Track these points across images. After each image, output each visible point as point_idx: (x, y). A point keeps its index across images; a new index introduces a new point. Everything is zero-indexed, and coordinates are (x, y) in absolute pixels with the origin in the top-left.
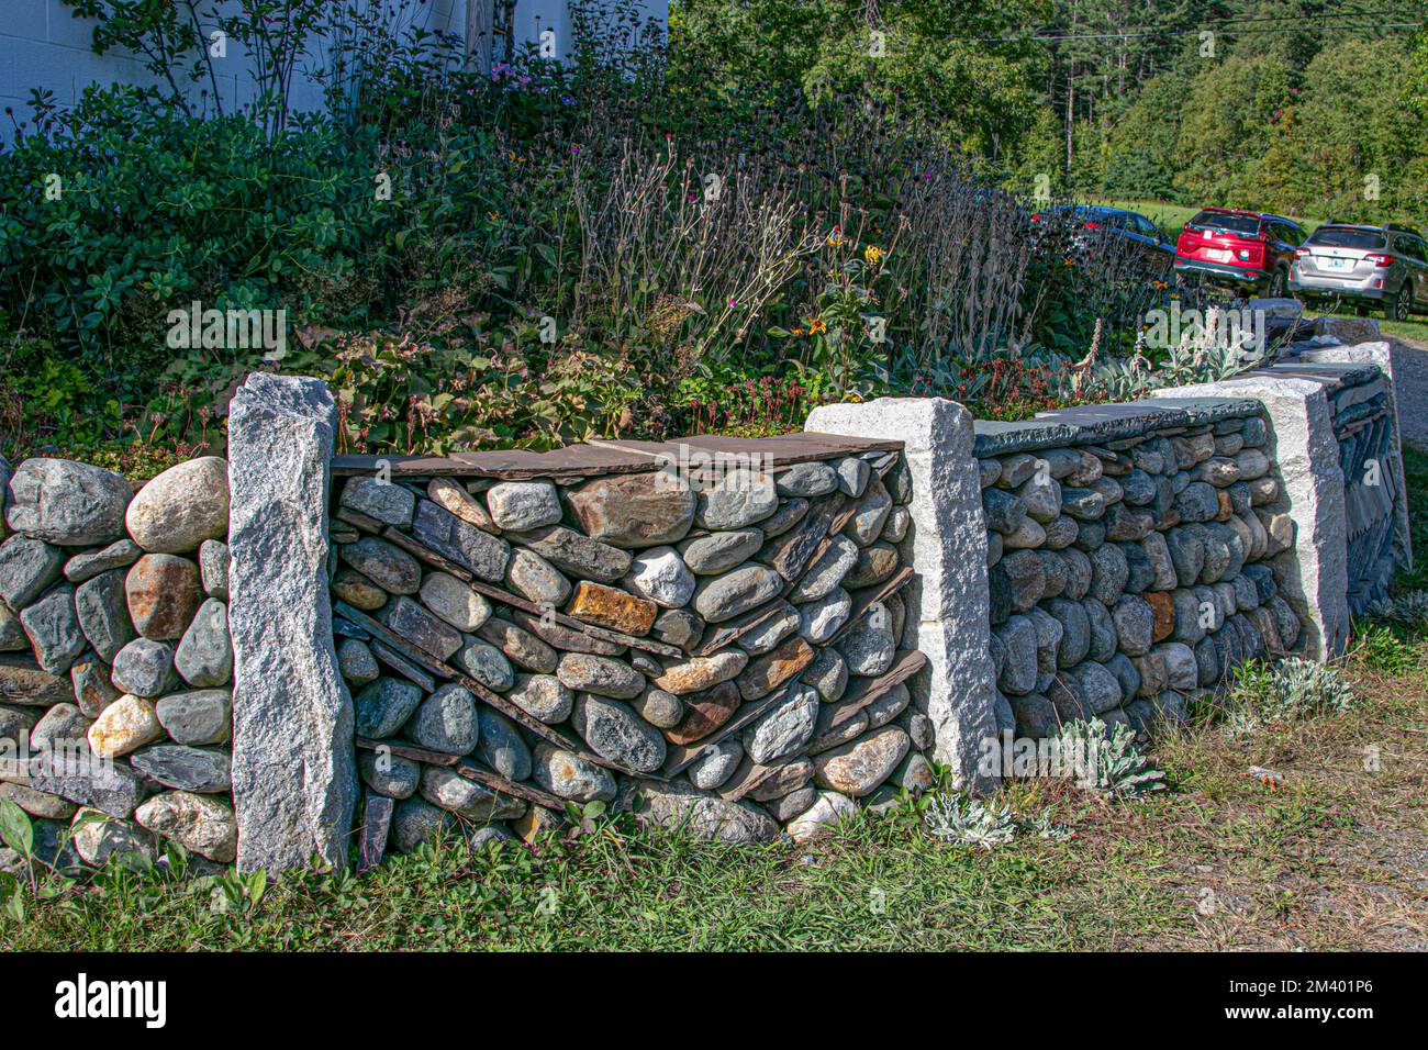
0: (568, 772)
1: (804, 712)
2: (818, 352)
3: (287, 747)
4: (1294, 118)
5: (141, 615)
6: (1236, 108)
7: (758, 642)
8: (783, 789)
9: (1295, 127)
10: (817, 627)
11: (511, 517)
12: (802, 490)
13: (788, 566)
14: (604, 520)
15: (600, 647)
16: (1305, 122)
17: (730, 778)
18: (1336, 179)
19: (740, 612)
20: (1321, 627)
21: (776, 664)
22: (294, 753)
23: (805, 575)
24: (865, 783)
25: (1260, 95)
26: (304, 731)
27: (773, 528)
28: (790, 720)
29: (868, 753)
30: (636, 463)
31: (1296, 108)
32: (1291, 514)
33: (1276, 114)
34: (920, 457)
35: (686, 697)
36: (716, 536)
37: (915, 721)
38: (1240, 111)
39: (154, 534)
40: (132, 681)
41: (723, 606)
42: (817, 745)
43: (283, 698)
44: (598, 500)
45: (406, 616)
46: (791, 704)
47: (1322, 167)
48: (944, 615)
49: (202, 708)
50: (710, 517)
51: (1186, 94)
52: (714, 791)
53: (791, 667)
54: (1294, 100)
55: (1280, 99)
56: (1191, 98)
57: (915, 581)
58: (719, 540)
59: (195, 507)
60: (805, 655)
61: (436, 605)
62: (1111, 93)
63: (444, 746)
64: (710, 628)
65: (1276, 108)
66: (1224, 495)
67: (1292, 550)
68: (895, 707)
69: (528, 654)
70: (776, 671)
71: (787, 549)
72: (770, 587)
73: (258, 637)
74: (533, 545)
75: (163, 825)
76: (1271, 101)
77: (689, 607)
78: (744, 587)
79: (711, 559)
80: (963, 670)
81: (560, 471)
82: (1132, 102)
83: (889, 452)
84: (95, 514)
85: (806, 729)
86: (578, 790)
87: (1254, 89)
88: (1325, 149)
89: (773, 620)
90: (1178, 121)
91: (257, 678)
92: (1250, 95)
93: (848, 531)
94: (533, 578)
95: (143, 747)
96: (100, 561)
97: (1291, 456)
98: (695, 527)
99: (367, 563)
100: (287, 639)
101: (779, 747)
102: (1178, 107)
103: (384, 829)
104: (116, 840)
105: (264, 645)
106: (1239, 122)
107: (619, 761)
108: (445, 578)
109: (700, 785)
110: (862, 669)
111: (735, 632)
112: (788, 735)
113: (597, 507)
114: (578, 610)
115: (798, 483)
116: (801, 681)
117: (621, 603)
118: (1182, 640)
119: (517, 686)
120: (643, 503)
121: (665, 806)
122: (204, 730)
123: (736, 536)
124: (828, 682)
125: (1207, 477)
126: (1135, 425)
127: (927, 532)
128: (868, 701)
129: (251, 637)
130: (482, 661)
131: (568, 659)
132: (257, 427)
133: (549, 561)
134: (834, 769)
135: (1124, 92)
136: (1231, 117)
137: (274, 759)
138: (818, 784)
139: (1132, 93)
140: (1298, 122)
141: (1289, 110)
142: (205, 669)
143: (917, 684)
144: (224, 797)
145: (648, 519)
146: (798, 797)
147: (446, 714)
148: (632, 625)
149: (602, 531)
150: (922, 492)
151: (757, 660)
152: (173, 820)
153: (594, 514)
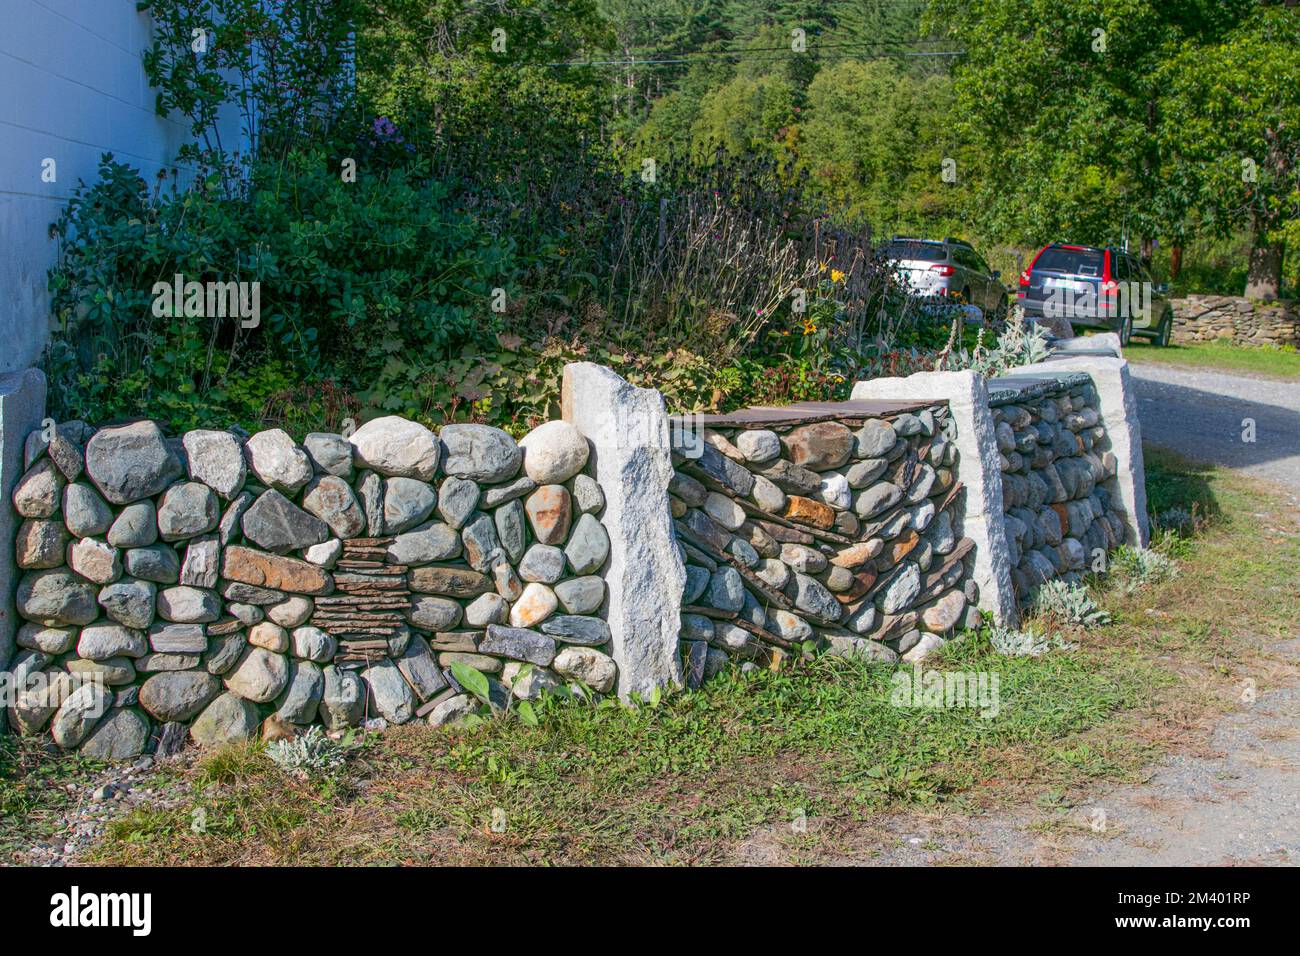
0: (792, 622)
1: (915, 578)
2: (805, 347)
3: (653, 608)
4: (798, 136)
5: (543, 529)
6: (744, 127)
7: (891, 531)
8: (902, 631)
9: (800, 145)
10: (920, 522)
11: (757, 453)
12: (905, 433)
13: (905, 480)
14: (809, 453)
15: (805, 538)
16: (810, 140)
17: (876, 624)
18: (840, 194)
19: (882, 512)
20: (1137, 529)
21: (898, 547)
22: (657, 611)
23: (910, 488)
24: (948, 624)
25: (766, 114)
26: (662, 597)
27: (894, 456)
28: (906, 584)
29: (948, 605)
30: (819, 416)
31: (800, 126)
32: (1112, 450)
33: (782, 132)
34: (963, 409)
35: (855, 568)
36: (864, 462)
37: (968, 583)
38: (747, 130)
39: (552, 471)
40: (543, 572)
41: (875, 508)
42: (921, 601)
43: (649, 575)
44: (804, 440)
45: (701, 522)
46: (906, 573)
47: (827, 182)
48: (986, 511)
49: (591, 587)
50: (862, 450)
51: (695, 113)
52: (864, 634)
53: (907, 547)
54: (798, 119)
55: (785, 117)
56: (699, 117)
57: (963, 490)
58: (867, 465)
59: (576, 453)
60: (914, 539)
61: (714, 513)
62: (621, 112)
63: (728, 606)
64: (862, 523)
65: (781, 127)
66: (1079, 438)
67: (1115, 477)
68: (958, 574)
69: (768, 544)
70: (899, 551)
71: (901, 470)
72: (898, 495)
73: (636, 534)
74: (767, 471)
75: (576, 668)
76: (776, 120)
77: (852, 509)
78: (885, 494)
79: (865, 477)
80: (996, 548)
81: (780, 422)
82: (643, 121)
83: (942, 406)
84: (510, 459)
85: (916, 588)
86: (798, 634)
87: (760, 107)
88: (829, 165)
89: (898, 517)
90: (688, 140)
91: (635, 562)
92: (757, 114)
93: (927, 459)
94: (767, 496)
95: (549, 618)
96: (513, 491)
97: (1112, 410)
98: (852, 458)
99: (681, 485)
100: (652, 535)
101: (902, 602)
102: (688, 127)
103: (703, 662)
104: (541, 681)
105: (639, 540)
106: (748, 140)
107: (819, 614)
108: (718, 495)
109: (859, 629)
110: (939, 550)
111: (880, 525)
112: (907, 594)
113: (804, 445)
114: (794, 513)
115: (904, 427)
116: (911, 558)
117: (816, 508)
118: (1073, 536)
119: (760, 567)
120: (828, 441)
121: (840, 643)
122: (592, 602)
123: (877, 461)
124: (925, 558)
125: (1069, 425)
126: (1039, 389)
127: (971, 457)
128: (945, 569)
129: (632, 535)
130: (743, 550)
131: (785, 547)
132: (625, 396)
133: (775, 482)
134: (930, 616)
135: (634, 111)
136: (740, 134)
137: (645, 617)
138: (920, 626)
139: (642, 112)
140: (803, 140)
141: (794, 128)
142: (592, 560)
143: (968, 559)
144: (605, 646)
145: (831, 452)
146: (913, 634)
147: (729, 585)
148: (825, 522)
149: (806, 461)
150: (965, 431)
151: (889, 542)
152: (581, 665)
153: (802, 450)
